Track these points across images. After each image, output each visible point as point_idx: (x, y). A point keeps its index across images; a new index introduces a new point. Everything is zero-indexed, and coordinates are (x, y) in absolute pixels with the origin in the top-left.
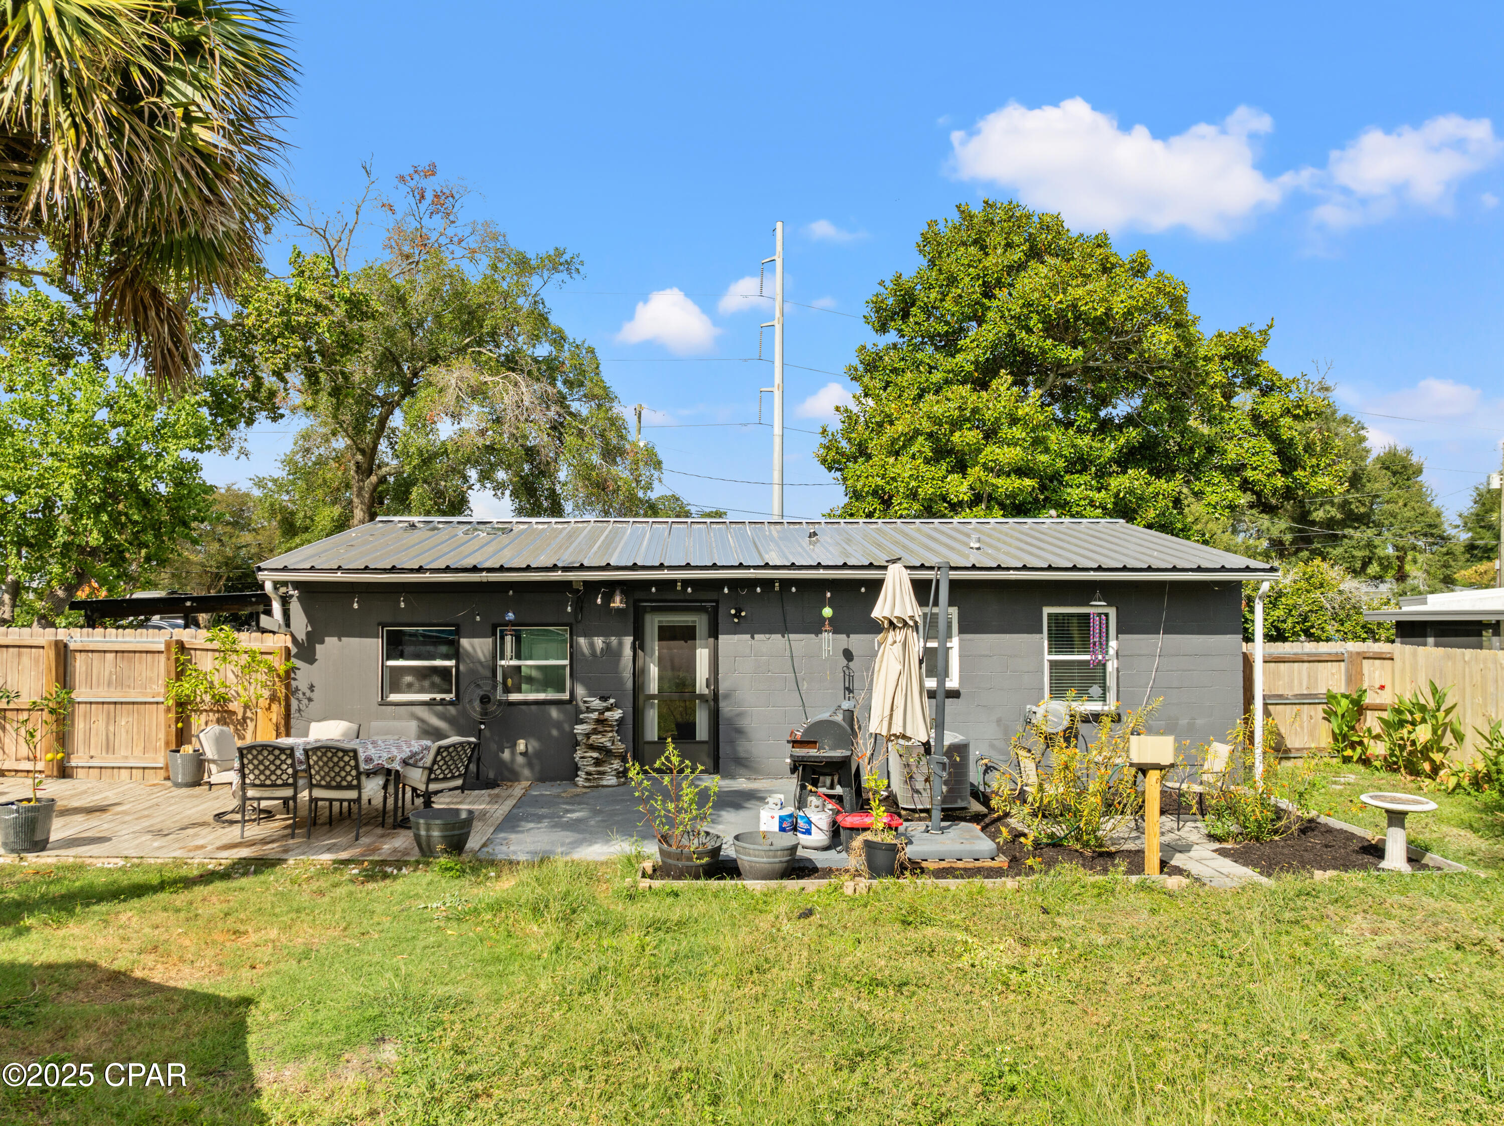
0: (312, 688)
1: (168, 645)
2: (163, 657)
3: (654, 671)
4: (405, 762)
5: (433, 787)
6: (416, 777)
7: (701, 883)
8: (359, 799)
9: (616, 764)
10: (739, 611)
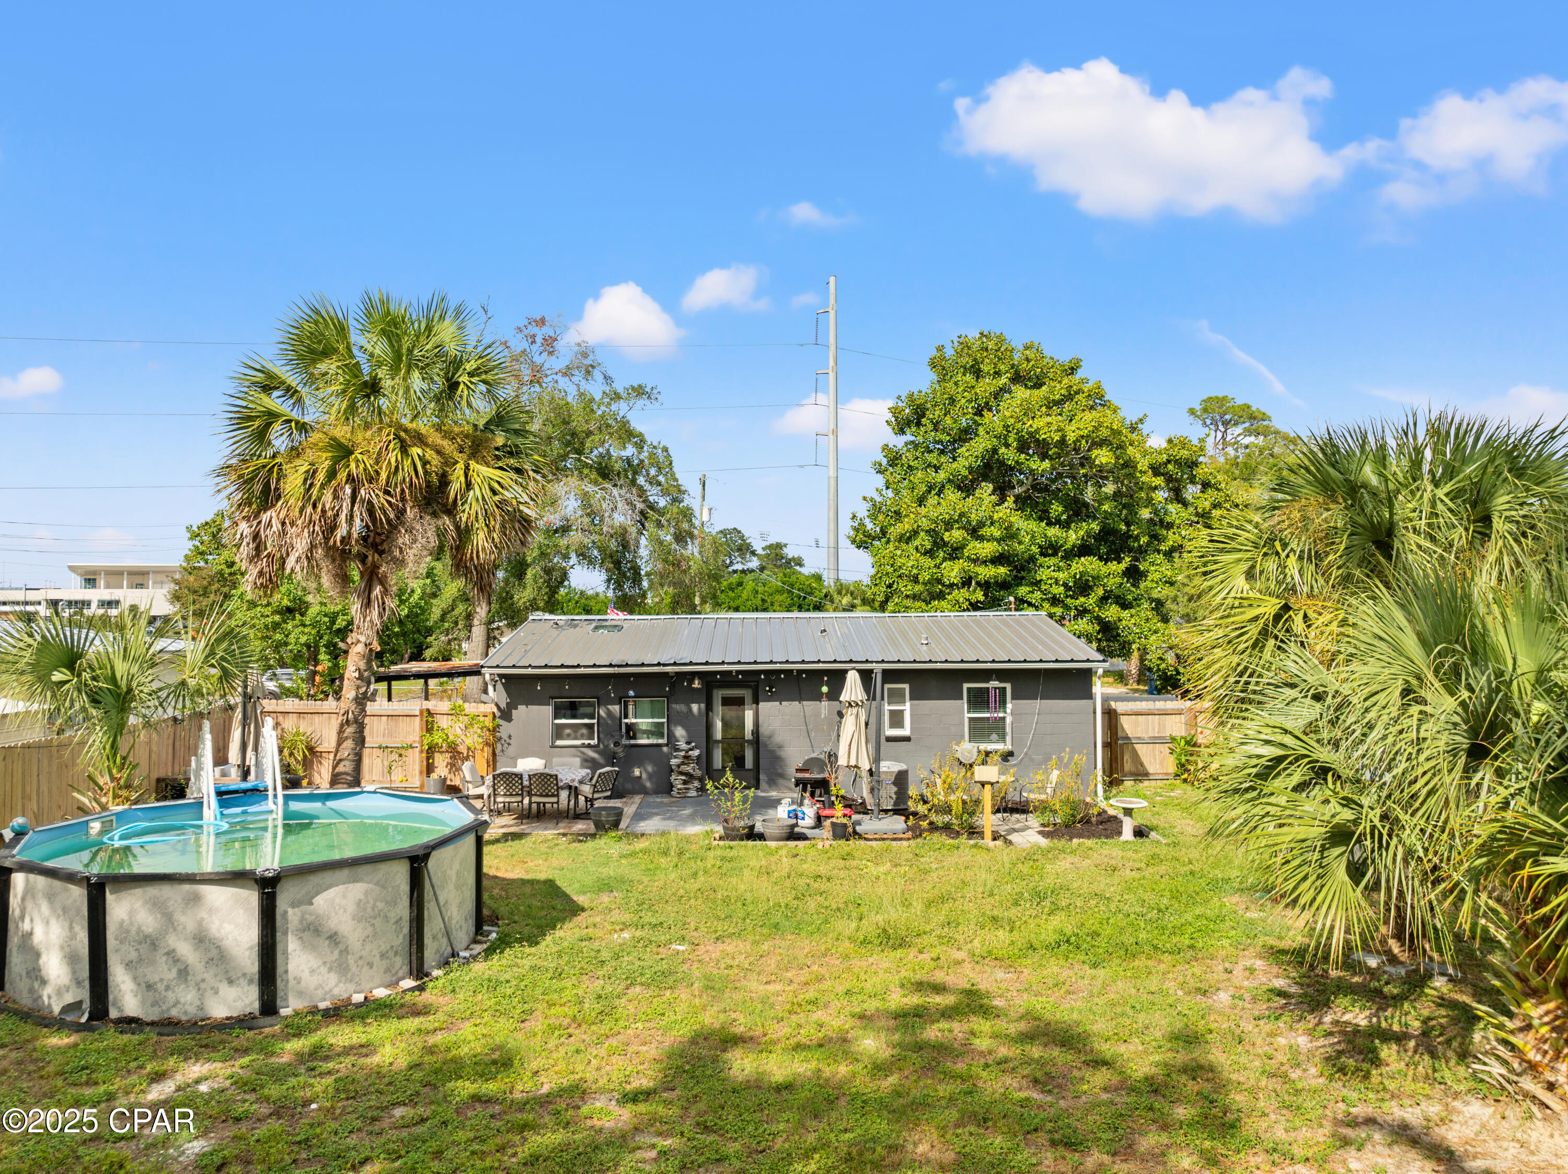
0: (510, 737)
1: (421, 712)
2: (418, 719)
3: (719, 725)
4: (581, 782)
5: (596, 796)
6: (586, 789)
7: (744, 843)
8: (558, 803)
9: (696, 784)
10: (771, 688)
